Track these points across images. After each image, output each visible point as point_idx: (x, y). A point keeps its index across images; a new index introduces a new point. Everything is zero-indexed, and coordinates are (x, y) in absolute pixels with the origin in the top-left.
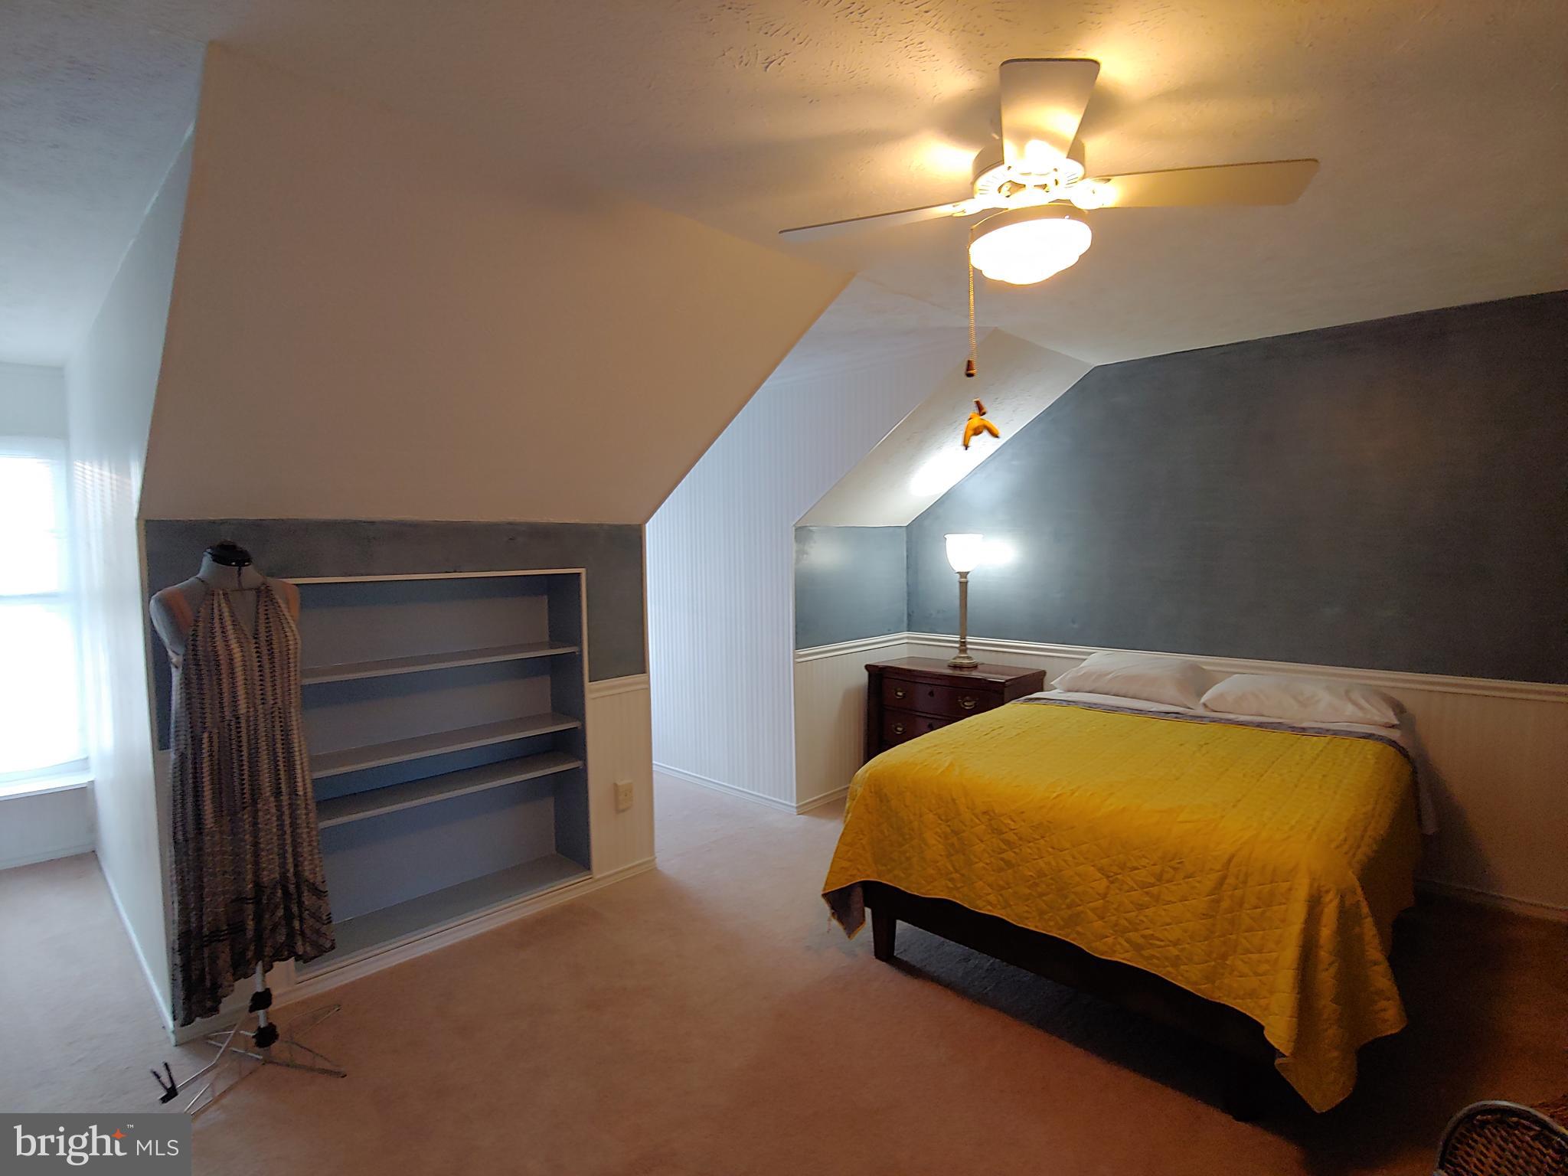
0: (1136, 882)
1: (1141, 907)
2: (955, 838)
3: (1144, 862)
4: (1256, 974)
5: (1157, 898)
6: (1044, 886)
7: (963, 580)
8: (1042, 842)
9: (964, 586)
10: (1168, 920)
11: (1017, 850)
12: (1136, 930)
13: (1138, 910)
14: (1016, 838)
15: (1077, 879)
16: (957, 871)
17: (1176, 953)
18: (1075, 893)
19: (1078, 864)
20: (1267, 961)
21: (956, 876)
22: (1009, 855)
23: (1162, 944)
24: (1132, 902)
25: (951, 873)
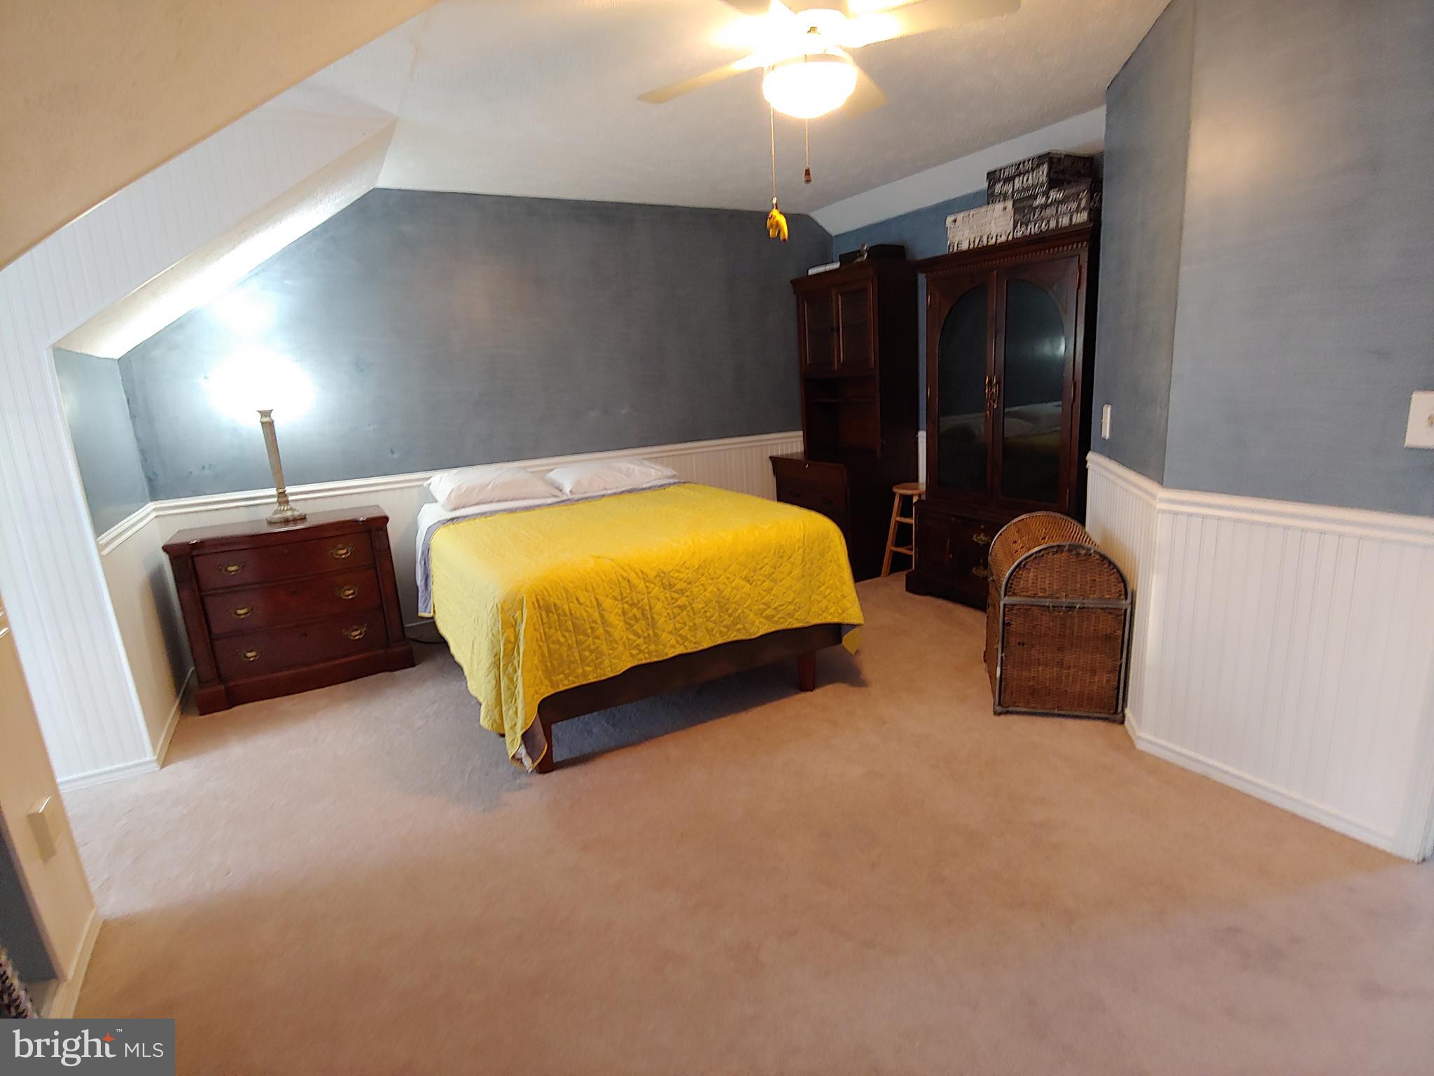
0: (765, 576)
1: (769, 591)
2: (635, 609)
3: (766, 560)
4: (825, 597)
5: (775, 581)
6: (712, 610)
7: (265, 420)
8: (703, 578)
9: (269, 427)
10: (784, 590)
11: (688, 593)
12: (769, 607)
13: (769, 593)
14: (685, 584)
15: (735, 592)
16: (639, 637)
17: (793, 607)
18: (735, 603)
19: (731, 583)
20: (828, 588)
21: (640, 641)
22: (683, 600)
23: (784, 607)
24: (765, 591)
25: (635, 641)
